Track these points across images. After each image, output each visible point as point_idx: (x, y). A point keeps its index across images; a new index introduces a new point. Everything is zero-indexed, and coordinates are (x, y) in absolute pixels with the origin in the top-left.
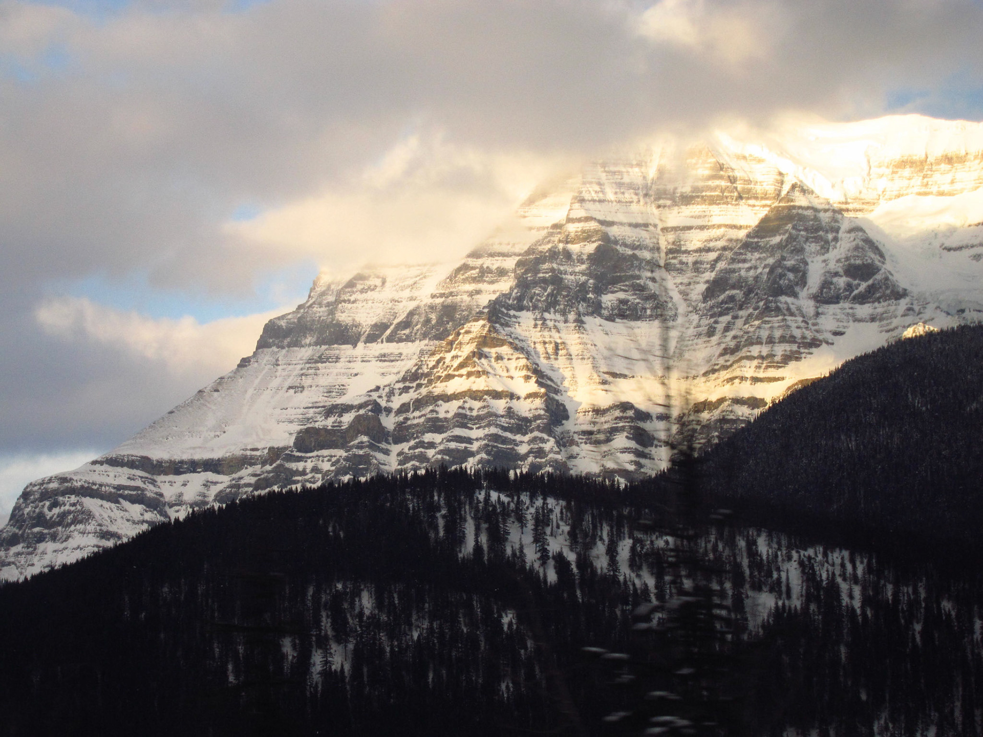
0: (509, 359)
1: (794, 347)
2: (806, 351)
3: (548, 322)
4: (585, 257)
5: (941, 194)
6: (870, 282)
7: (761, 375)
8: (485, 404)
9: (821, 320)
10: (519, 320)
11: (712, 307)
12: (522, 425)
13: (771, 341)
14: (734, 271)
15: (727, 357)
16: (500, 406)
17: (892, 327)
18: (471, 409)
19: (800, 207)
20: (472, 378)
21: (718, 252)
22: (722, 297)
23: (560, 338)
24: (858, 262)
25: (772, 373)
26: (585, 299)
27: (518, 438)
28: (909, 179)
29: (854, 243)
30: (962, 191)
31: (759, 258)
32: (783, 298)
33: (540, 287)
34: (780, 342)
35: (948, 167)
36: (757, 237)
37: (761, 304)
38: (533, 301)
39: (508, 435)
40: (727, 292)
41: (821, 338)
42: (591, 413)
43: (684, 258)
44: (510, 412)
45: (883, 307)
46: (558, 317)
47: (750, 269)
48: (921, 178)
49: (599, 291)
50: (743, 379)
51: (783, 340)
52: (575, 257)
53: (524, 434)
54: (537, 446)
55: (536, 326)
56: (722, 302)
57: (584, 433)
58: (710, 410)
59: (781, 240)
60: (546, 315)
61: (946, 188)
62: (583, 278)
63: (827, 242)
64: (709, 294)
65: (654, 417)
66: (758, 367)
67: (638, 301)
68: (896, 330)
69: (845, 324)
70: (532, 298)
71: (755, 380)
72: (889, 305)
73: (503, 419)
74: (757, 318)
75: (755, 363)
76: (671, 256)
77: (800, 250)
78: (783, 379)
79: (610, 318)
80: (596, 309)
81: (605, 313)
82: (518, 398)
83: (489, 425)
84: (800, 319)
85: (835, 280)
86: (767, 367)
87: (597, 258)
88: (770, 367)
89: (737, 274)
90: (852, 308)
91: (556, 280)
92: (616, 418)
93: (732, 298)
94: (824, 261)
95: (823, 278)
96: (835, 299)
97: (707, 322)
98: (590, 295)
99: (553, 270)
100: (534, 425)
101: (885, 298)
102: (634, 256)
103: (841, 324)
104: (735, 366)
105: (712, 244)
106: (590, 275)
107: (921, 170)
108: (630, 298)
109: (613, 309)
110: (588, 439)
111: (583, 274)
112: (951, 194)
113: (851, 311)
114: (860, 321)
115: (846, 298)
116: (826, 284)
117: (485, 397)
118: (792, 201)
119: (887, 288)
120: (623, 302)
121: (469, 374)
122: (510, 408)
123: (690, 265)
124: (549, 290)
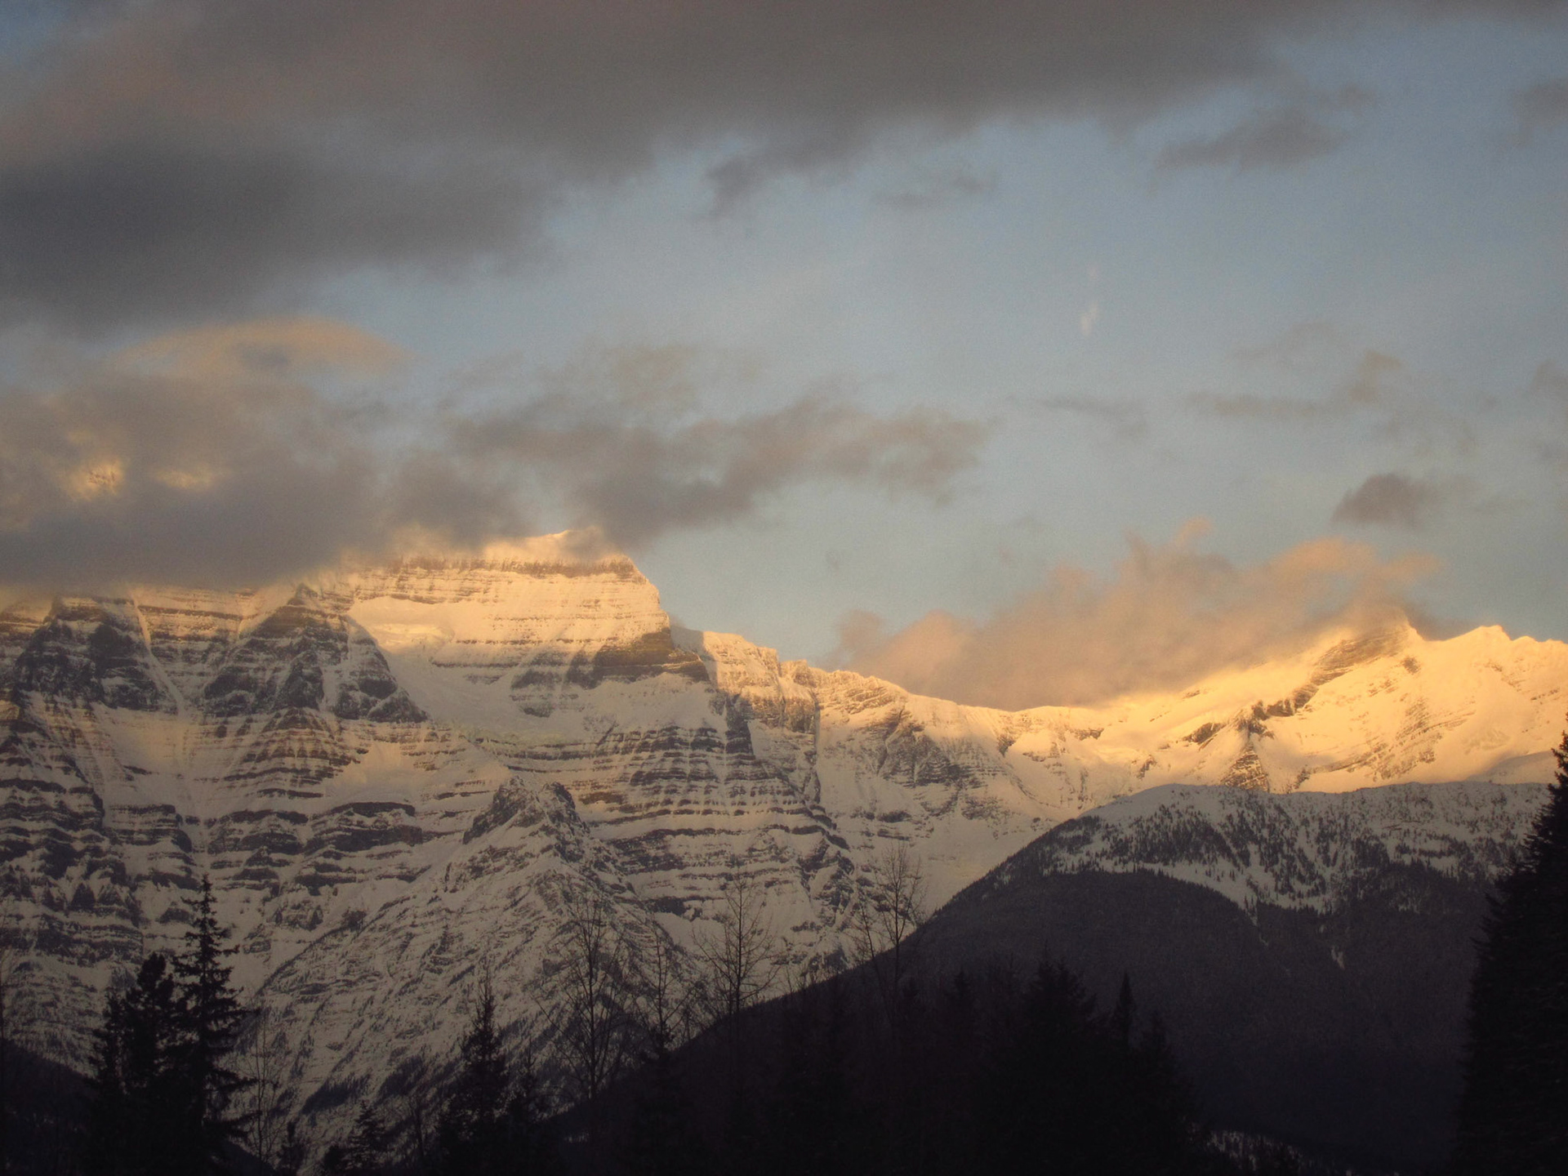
0: (42, 746)
1: (327, 764)
2: (337, 768)
3: (59, 705)
4: (86, 637)
5: (419, 599)
6: (388, 700)
7: (298, 789)
8: (35, 795)
9: (345, 735)
10: (31, 701)
11: (218, 706)
12: (74, 821)
13: (302, 754)
14: (241, 670)
15: (252, 764)
16: (51, 798)
17: (417, 750)
18: (22, 799)
19: (310, 611)
20: (15, 767)
21: (209, 642)
22: (229, 696)
23: (74, 724)
24: (375, 678)
25: (307, 788)
26: (88, 683)
27: (70, 833)
28: (384, 579)
29: (368, 657)
30: (442, 600)
31: (267, 660)
32: (307, 710)
33: (47, 666)
34: (312, 757)
35: (424, 571)
36: (263, 636)
37: (284, 712)
38: (42, 681)
39: (62, 829)
40: (234, 692)
41: (349, 754)
42: (127, 812)
43: (172, 643)
44: (62, 807)
45: (403, 728)
46: (65, 700)
47: (257, 670)
48: (396, 580)
49: (100, 674)
50: (282, 792)
51: (315, 754)
52: (74, 635)
53: (76, 830)
54: (92, 845)
55: (48, 709)
56: (231, 702)
57: (124, 832)
58: (251, 821)
59: (291, 643)
60: (56, 698)
61: (424, 594)
62: (86, 660)
63: (338, 651)
64: (213, 690)
65: (184, 820)
66: (294, 781)
67: (136, 688)
68: (423, 756)
69: (366, 742)
70: (38, 680)
71: (293, 794)
72: (409, 727)
73: (56, 813)
74: (281, 726)
75: (290, 776)
76: (158, 640)
77: (312, 659)
78: (319, 795)
79: (112, 706)
80: (99, 695)
81: (108, 699)
82: (65, 791)
83: (44, 818)
84: (327, 734)
85: (351, 693)
86: (303, 782)
87: (98, 638)
88: (306, 782)
89: (245, 674)
90: (371, 725)
91: (62, 660)
92: (159, 821)
93: (240, 700)
94: (338, 672)
95: (340, 691)
96: (353, 715)
97: (214, 720)
98: (93, 679)
99: (58, 649)
100: (85, 822)
101: (405, 719)
102: (129, 639)
103: (363, 742)
104: (266, 777)
105: (201, 632)
106: (92, 657)
107: (396, 571)
108: (129, 684)
109: (114, 695)
110: (129, 838)
111: (86, 656)
112: (430, 601)
113: (370, 728)
114: (381, 739)
115: (365, 714)
116: (344, 698)
117: (35, 788)
118: (302, 603)
119: (406, 709)
120: (123, 688)
121: (11, 762)
122: (61, 802)
123: (180, 652)
124: (56, 671)
